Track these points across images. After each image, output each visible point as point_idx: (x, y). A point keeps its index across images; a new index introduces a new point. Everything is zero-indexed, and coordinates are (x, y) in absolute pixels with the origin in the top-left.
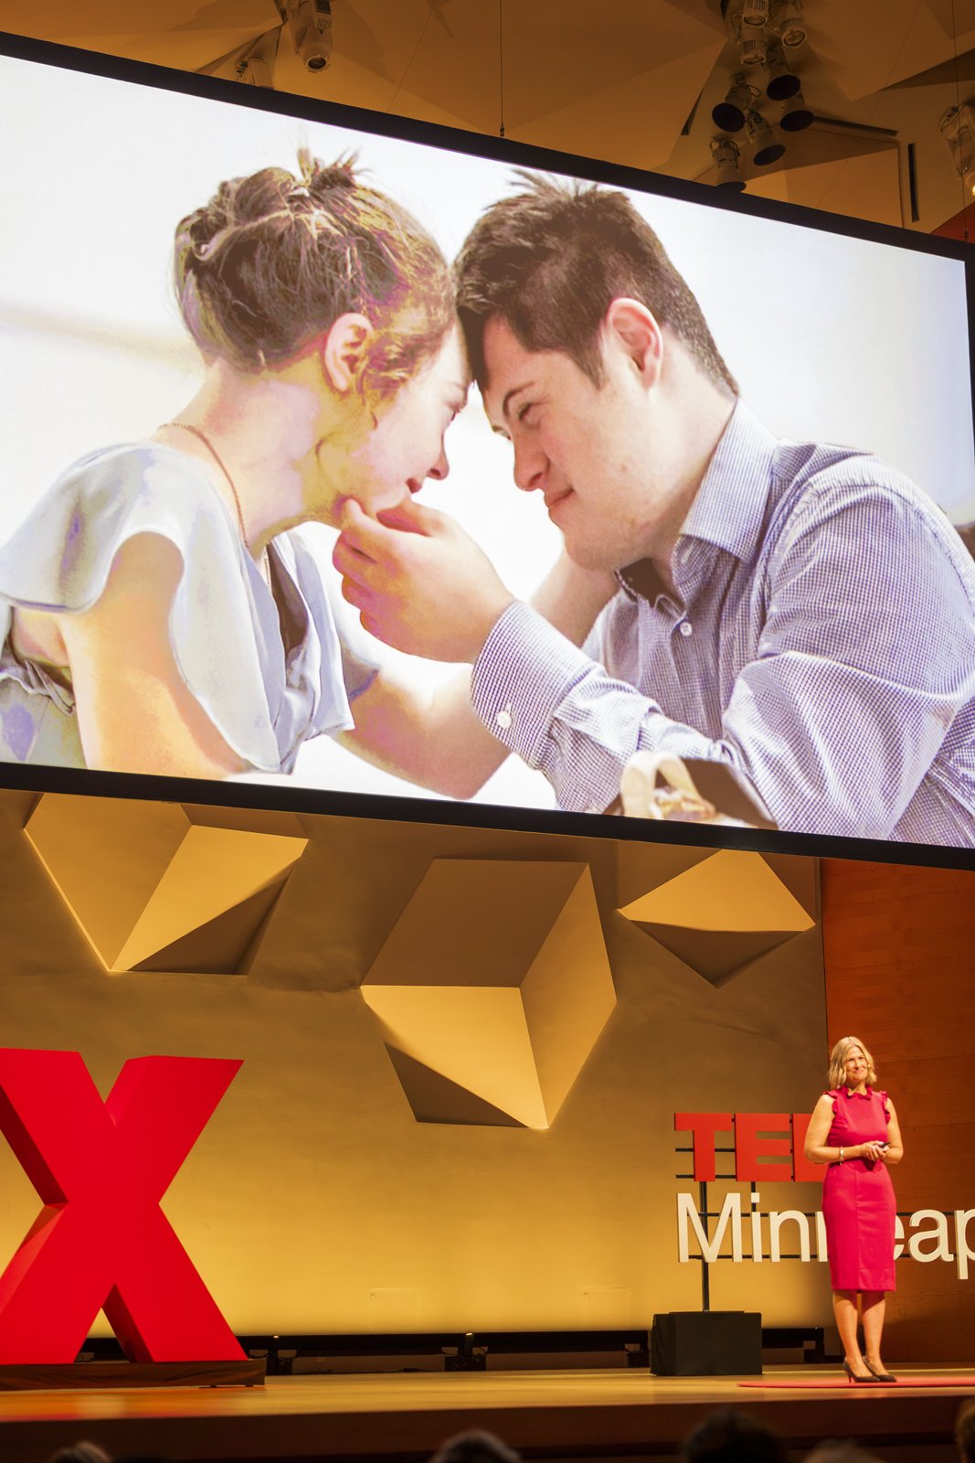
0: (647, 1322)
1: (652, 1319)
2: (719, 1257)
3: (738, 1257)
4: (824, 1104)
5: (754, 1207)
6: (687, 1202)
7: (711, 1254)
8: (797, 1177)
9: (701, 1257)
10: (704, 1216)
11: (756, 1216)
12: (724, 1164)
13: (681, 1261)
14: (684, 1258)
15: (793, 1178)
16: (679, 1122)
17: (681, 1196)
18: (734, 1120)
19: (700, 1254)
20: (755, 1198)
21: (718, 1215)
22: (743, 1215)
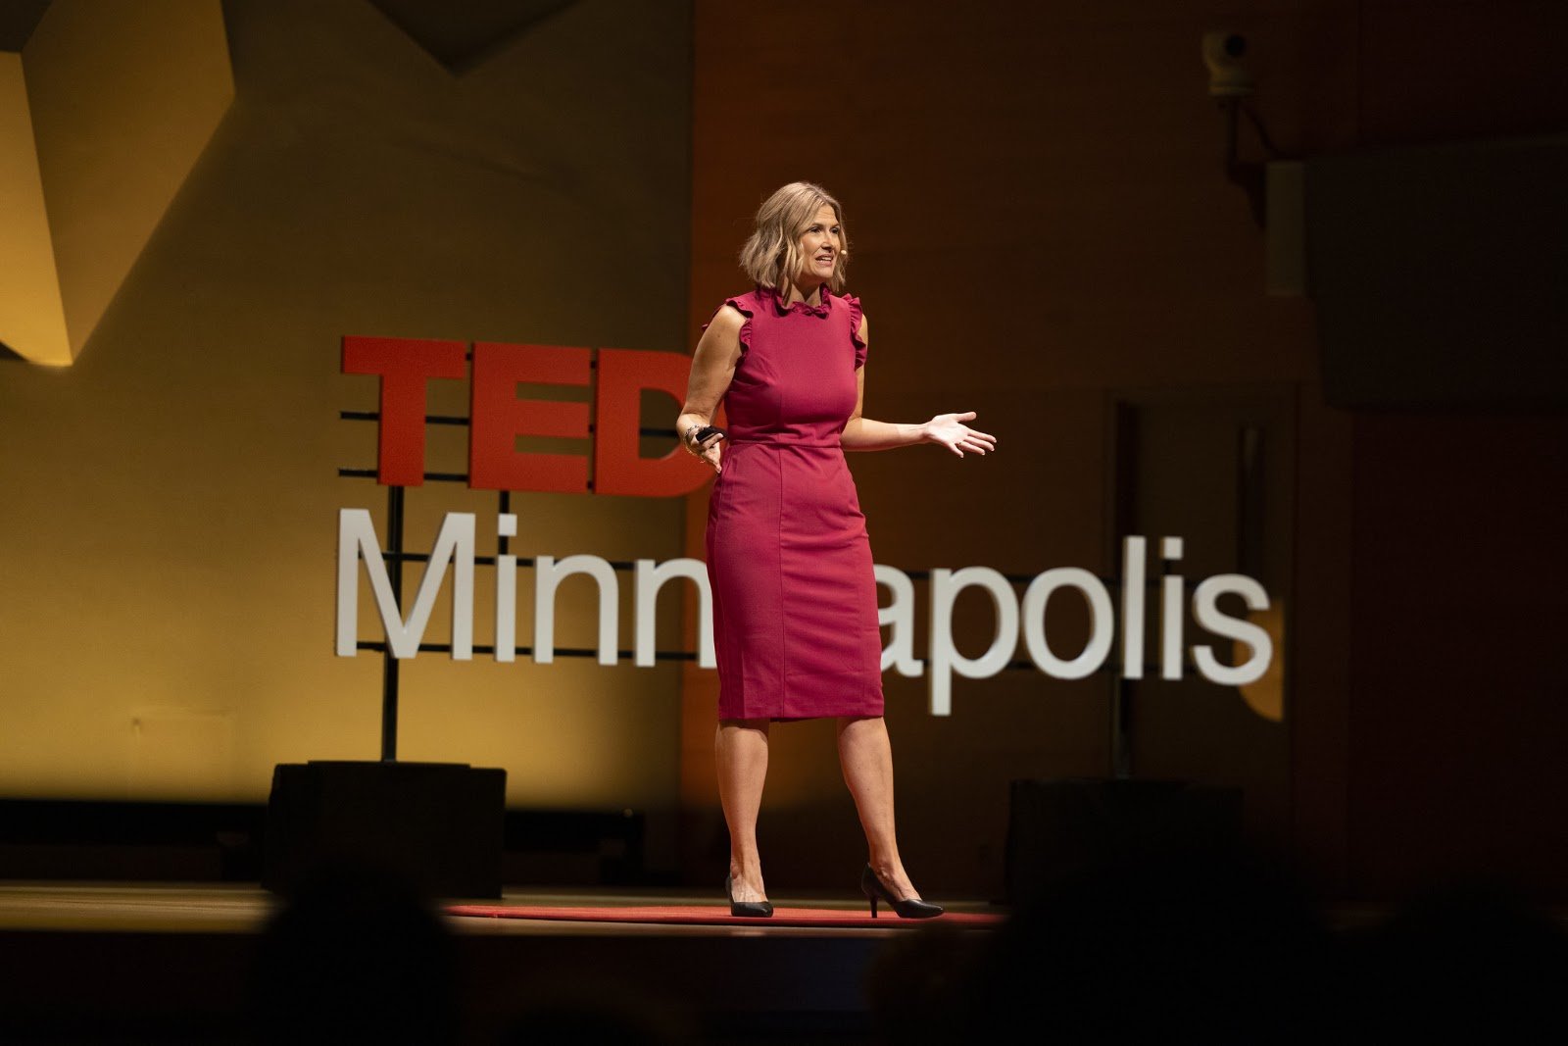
0: (259, 780)
1: (271, 773)
2: (423, 648)
3: (463, 650)
4: (726, 326)
5: (504, 545)
6: (358, 528)
7: (405, 642)
8: (599, 486)
9: (384, 647)
10: (397, 559)
11: (507, 564)
12: (443, 450)
13: (341, 652)
14: (347, 647)
15: (591, 485)
16: (352, 354)
17: (346, 515)
18: (470, 357)
19: (380, 639)
20: (508, 525)
21: (425, 558)
22: (478, 561)
